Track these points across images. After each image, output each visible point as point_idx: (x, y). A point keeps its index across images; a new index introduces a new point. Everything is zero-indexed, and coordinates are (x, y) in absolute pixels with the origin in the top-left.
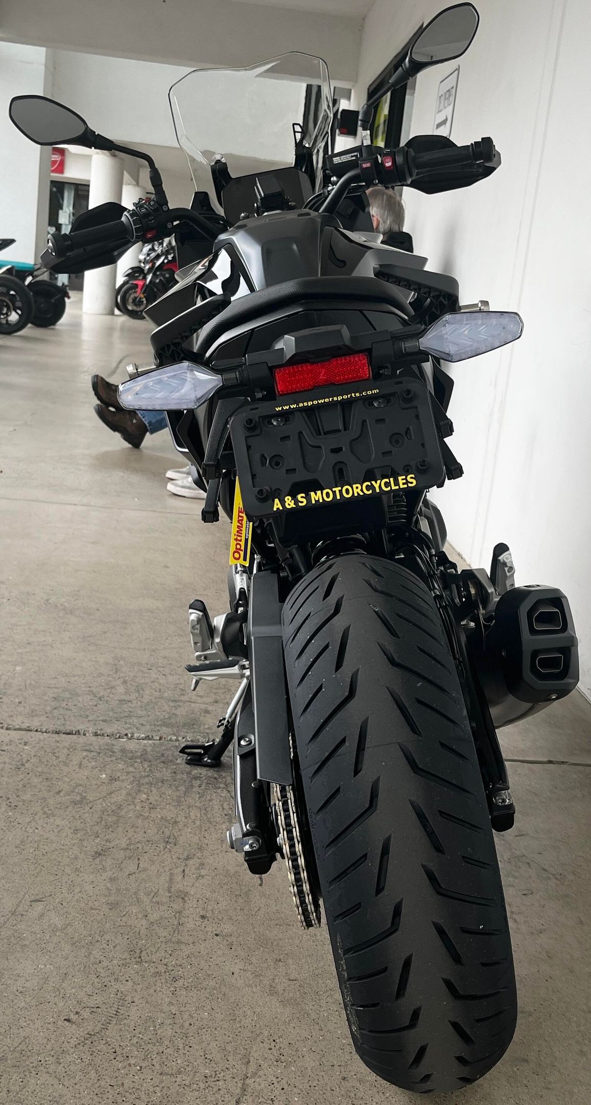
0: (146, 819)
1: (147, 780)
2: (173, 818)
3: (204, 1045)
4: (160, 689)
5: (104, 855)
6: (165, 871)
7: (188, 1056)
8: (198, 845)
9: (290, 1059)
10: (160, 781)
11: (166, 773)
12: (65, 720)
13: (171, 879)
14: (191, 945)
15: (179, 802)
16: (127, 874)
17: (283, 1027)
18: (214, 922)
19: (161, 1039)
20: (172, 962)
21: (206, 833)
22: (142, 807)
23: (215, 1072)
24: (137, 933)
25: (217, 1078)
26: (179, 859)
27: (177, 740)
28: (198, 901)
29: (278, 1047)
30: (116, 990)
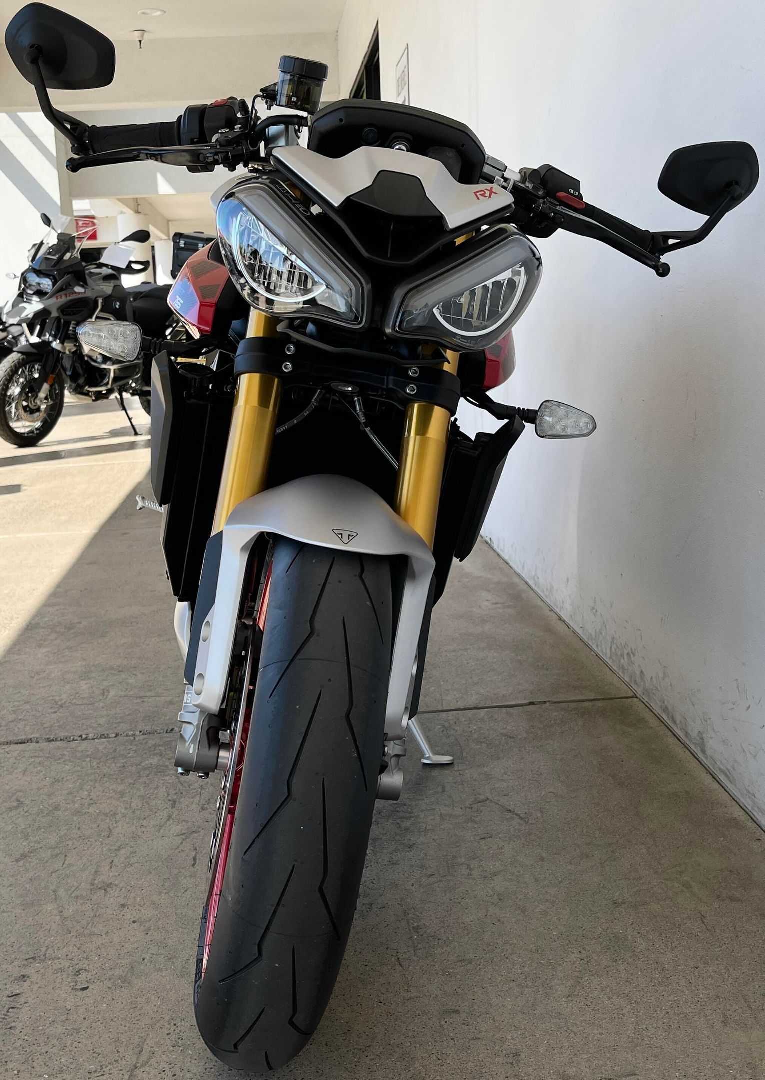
0: (82, 816)
1: (93, 776)
2: (112, 811)
3: (96, 1038)
4: (127, 689)
5: (30, 857)
6: (92, 865)
7: (75, 1053)
8: (134, 834)
9: (188, 1043)
10: (106, 776)
12: (19, 730)
13: (96, 872)
14: (104, 936)
15: (122, 794)
16: (50, 872)
17: (187, 1010)
18: (135, 908)
19: (48, 1038)
20: (79, 956)
21: (145, 821)
22: (81, 805)
23: (101, 1066)
24: (47, 932)
25: (102, 1073)
26: (110, 850)
27: (134, 735)
28: (121, 890)
29: (177, 1031)
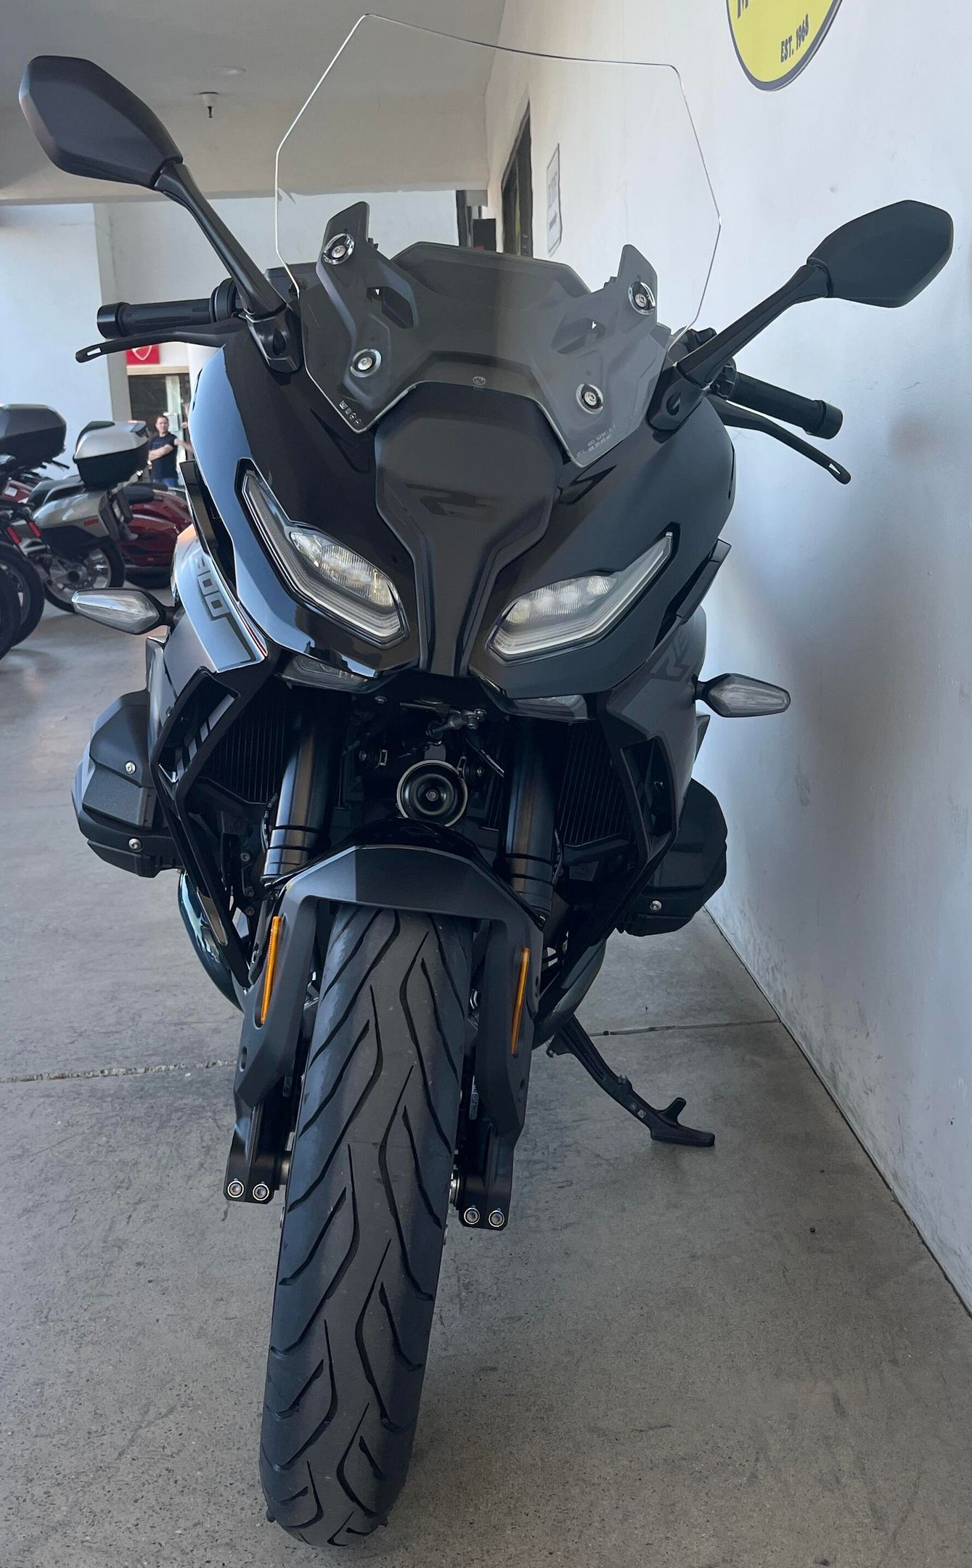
0: (99, 1165)
1: (113, 1120)
2: (134, 1159)
4: (163, 1013)
5: (34, 1212)
6: (106, 1220)
7: (75, 1414)
8: (157, 1185)
9: (199, 1403)
10: (130, 1119)
11: (140, 1109)
12: (27, 1065)
13: (110, 1229)
14: (115, 1297)
15: (147, 1140)
16: (57, 1228)
17: (202, 1371)
18: (152, 1267)
19: (46, 1400)
20: (85, 1317)
21: (171, 1171)
22: (98, 1152)
23: (103, 1426)
24: (50, 1292)
25: (103, 1433)
26: (130, 1204)
28: (138, 1247)
29: (189, 1392)
30: (6, 1356)
